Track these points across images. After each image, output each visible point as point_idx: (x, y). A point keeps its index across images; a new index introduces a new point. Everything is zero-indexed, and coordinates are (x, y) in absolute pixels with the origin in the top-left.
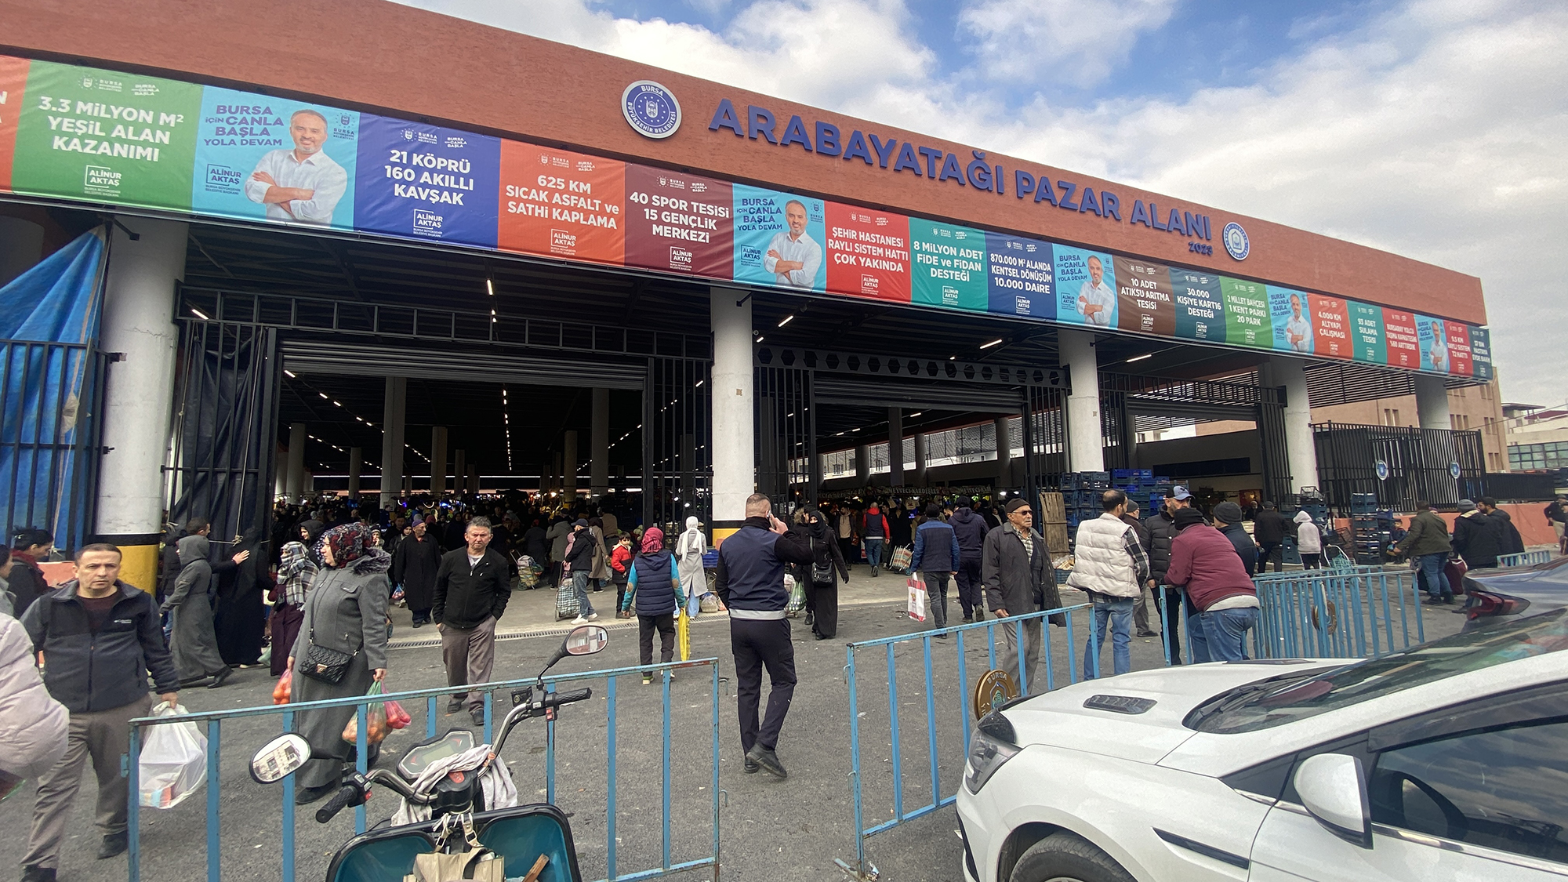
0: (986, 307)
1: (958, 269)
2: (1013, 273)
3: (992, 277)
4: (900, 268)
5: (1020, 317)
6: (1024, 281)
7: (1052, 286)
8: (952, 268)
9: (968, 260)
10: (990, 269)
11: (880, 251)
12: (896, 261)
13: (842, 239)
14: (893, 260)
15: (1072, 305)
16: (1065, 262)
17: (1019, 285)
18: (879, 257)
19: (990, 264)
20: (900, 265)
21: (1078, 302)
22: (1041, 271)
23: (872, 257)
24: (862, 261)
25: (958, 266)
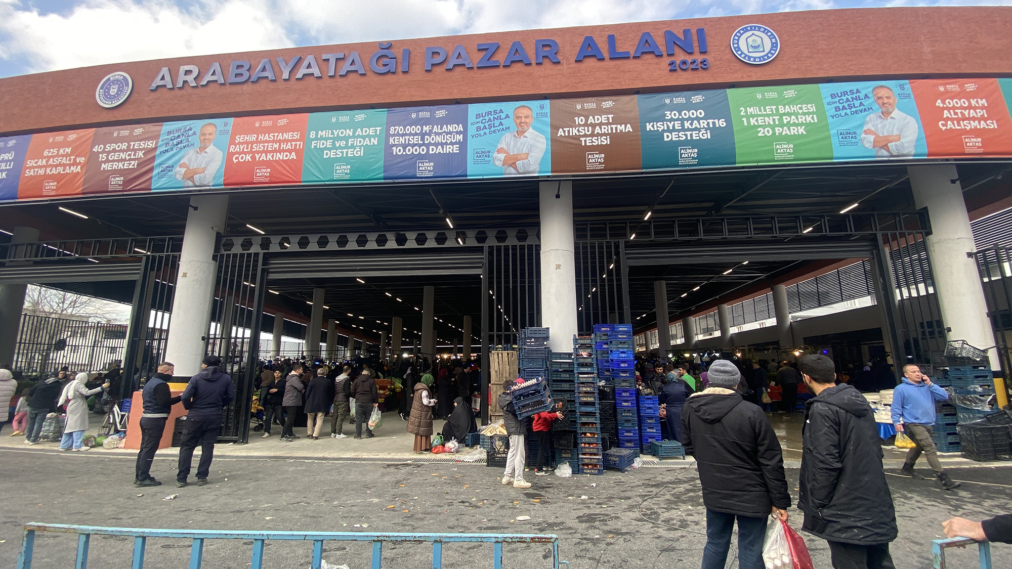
0: (382, 175)
1: (353, 147)
2: (416, 140)
3: (389, 147)
4: (293, 156)
5: (420, 180)
6: (428, 146)
7: (463, 145)
8: (347, 147)
9: (364, 137)
10: (387, 141)
11: (276, 146)
12: (290, 151)
13: (242, 143)
14: (288, 151)
15: (487, 159)
16: (482, 118)
17: (423, 151)
18: (275, 151)
19: (388, 135)
20: (293, 153)
21: (496, 154)
22: (450, 133)
23: (266, 152)
24: (257, 157)
25: (352, 145)
